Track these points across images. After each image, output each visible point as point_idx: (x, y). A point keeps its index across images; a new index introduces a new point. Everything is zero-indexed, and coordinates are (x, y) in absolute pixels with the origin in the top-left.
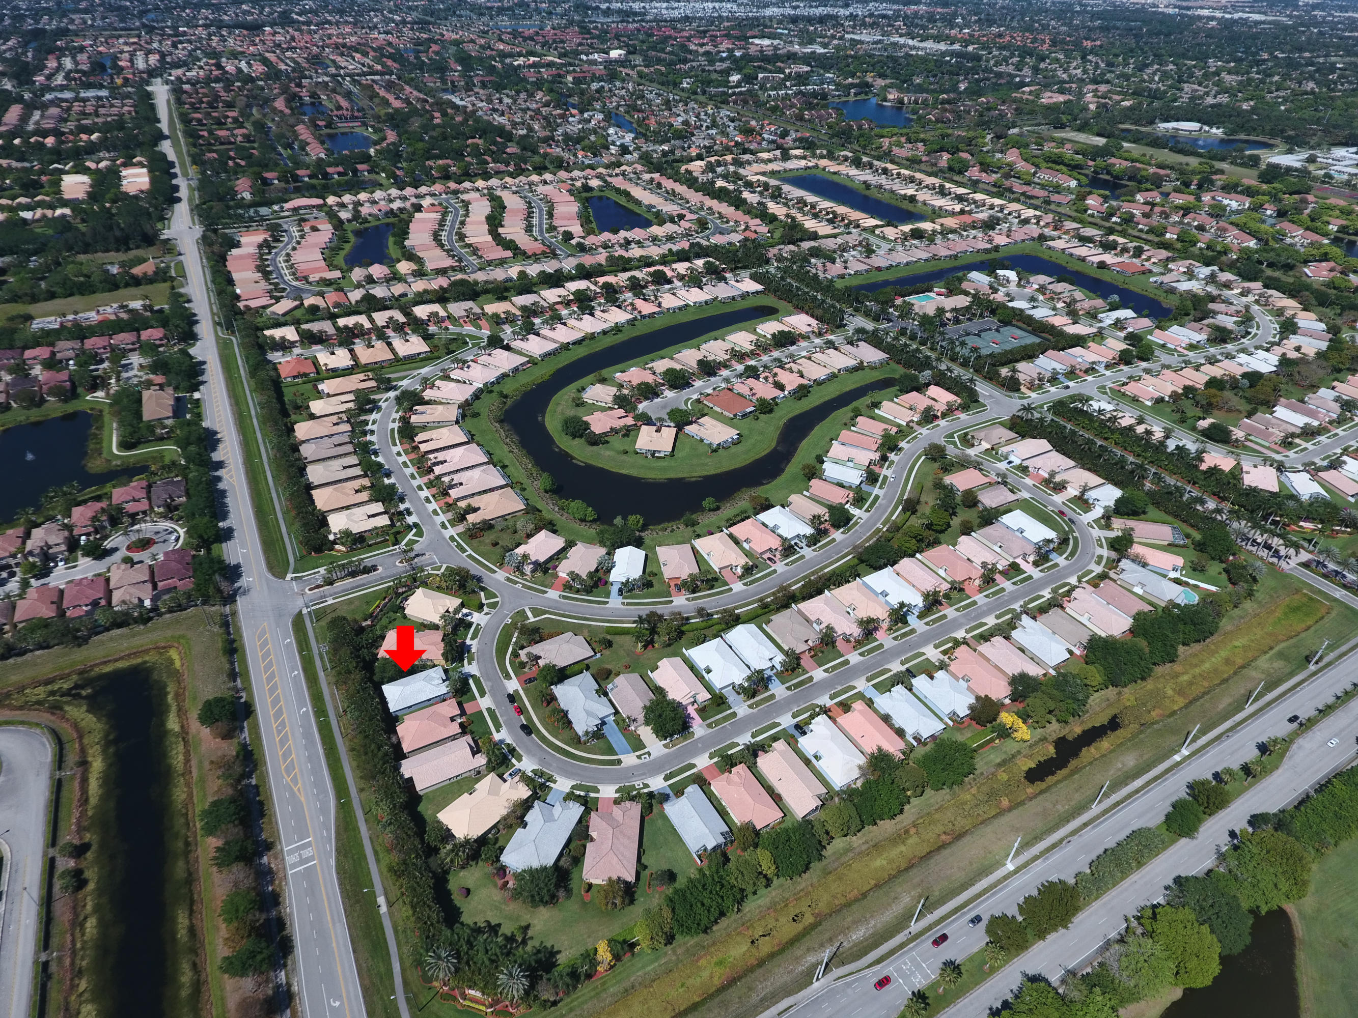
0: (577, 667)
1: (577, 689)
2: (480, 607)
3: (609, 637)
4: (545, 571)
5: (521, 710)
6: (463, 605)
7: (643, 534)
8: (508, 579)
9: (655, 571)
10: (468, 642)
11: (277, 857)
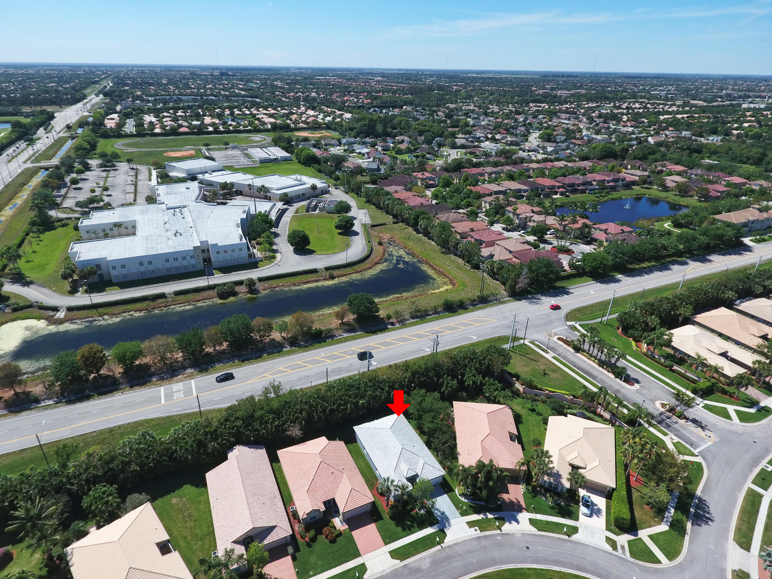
6: (609, 494)
10: (524, 517)
11: (189, 377)
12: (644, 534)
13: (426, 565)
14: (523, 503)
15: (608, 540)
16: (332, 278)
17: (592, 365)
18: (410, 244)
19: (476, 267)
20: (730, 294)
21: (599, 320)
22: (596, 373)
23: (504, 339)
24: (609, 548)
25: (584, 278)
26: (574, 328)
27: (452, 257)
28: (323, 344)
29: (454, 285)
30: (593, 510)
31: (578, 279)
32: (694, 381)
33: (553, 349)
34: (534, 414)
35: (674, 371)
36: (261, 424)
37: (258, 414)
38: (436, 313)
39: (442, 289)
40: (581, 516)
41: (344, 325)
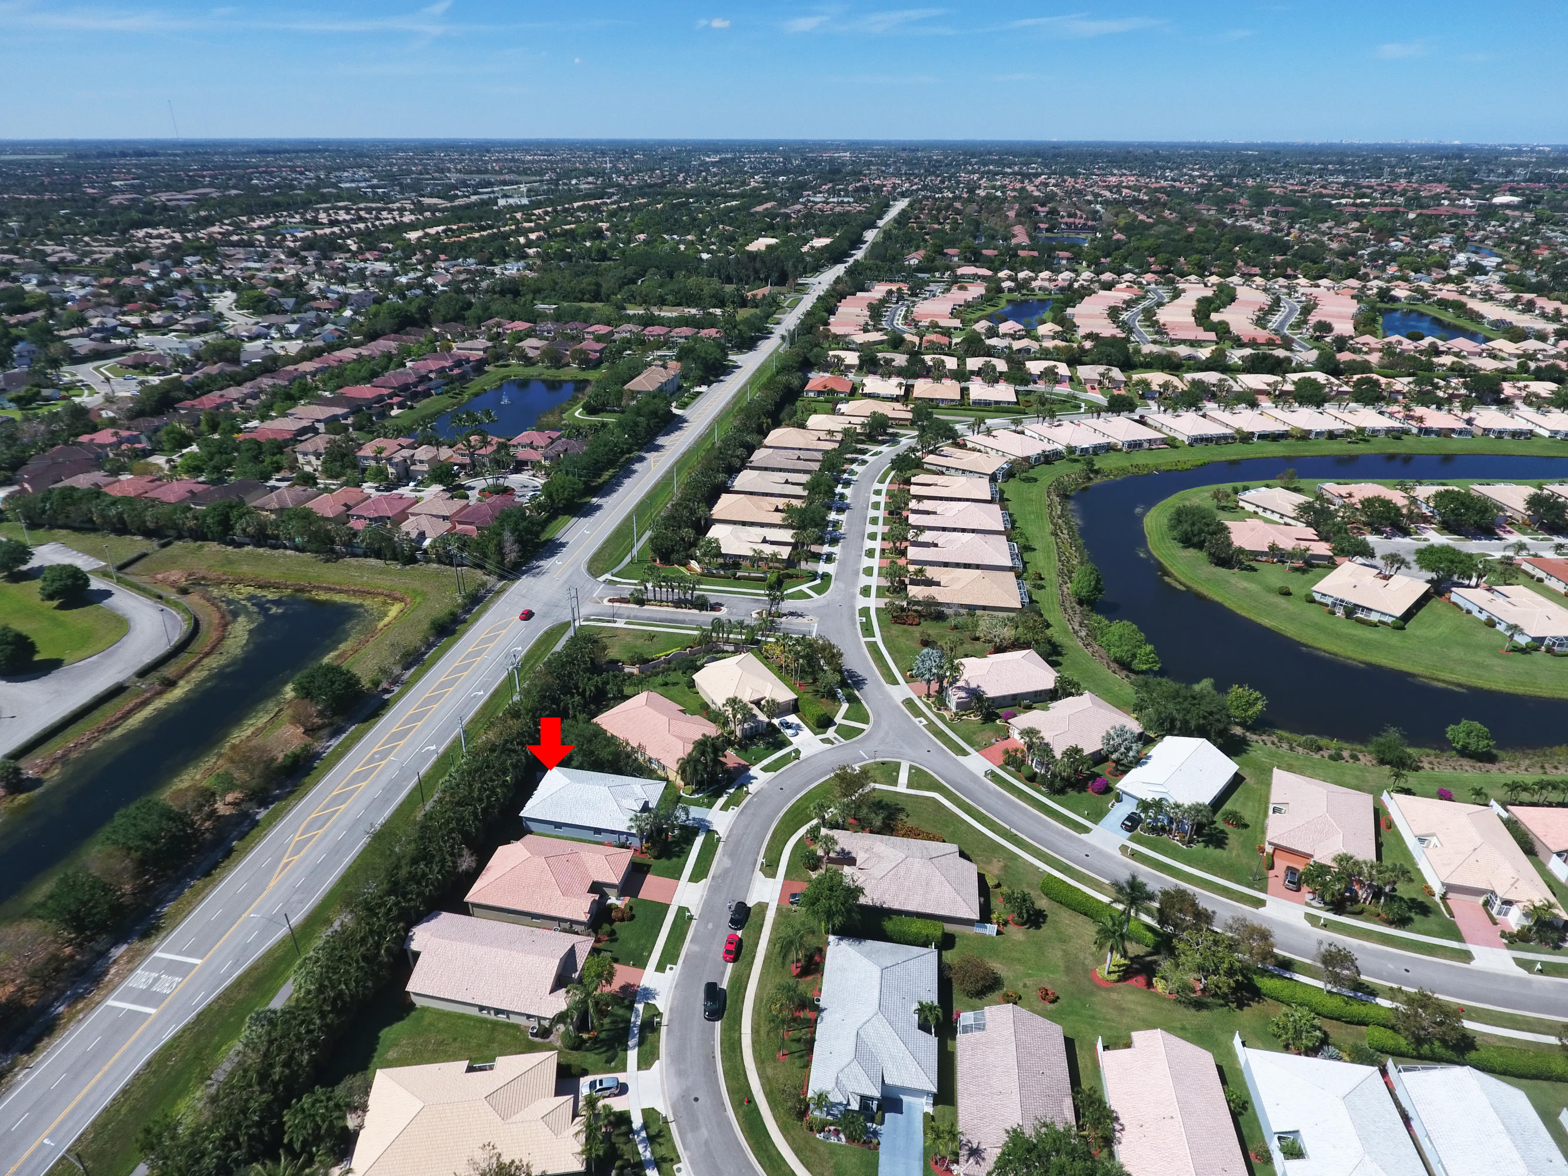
0: (917, 927)
1: (876, 972)
2: (823, 723)
3: (1042, 903)
4: (989, 717)
5: (736, 952)
6: (794, 707)
7: (1250, 736)
8: (909, 703)
9: (1248, 816)
10: (755, 771)
11: (134, 960)
12: (838, 719)
13: (727, 863)
14: (743, 762)
15: (823, 741)
16: (170, 684)
17: (668, 611)
18: (245, 569)
19: (411, 560)
20: (716, 480)
21: (628, 559)
22: (681, 617)
24: (829, 746)
25: (560, 518)
26: (612, 582)
27: (355, 561)
28: (314, 773)
29: (402, 600)
30: (795, 728)
31: (554, 523)
32: (762, 579)
33: (617, 615)
34: (671, 687)
35: (739, 578)
36: (419, 883)
37: (404, 872)
38: (430, 646)
39: (392, 614)
40: (792, 739)
41: (311, 731)
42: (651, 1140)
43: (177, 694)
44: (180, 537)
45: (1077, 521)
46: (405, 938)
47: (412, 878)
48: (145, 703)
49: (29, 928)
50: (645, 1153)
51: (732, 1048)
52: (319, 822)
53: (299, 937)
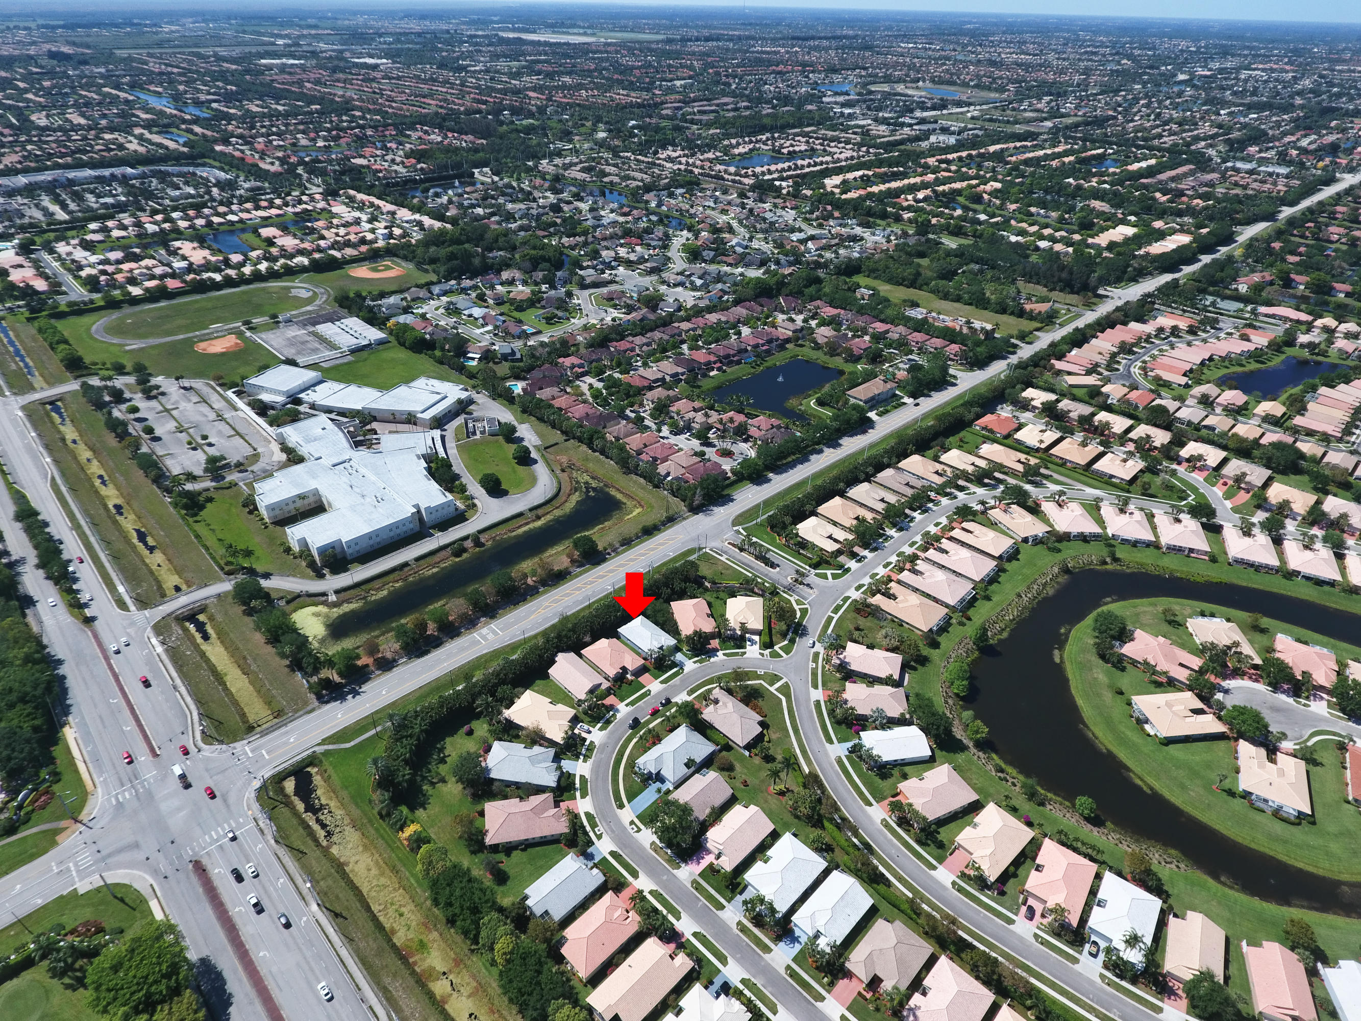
0: (717, 736)
2: (768, 646)
3: (778, 756)
5: (655, 713)
6: (760, 633)
8: (817, 655)
9: (907, 773)
10: (720, 653)
11: (486, 624)
12: (776, 648)
13: (678, 682)
14: (719, 647)
15: (760, 653)
16: (539, 518)
17: (750, 560)
18: (591, 465)
19: (656, 486)
20: (842, 485)
21: (756, 521)
22: (752, 565)
23: (691, 552)
24: (761, 657)
25: (744, 483)
26: (738, 532)
27: (634, 477)
29: (642, 507)
30: (753, 642)
31: (739, 485)
32: (810, 559)
33: (725, 553)
35: (800, 554)
36: (568, 638)
38: (638, 537)
39: (634, 514)
40: (748, 646)
41: (573, 561)
42: (587, 750)
43: (539, 523)
44: (574, 438)
45: (1050, 591)
46: (556, 655)
47: (566, 636)
48: (527, 524)
49: (462, 601)
50: (584, 751)
51: (629, 740)
52: (579, 589)
53: (525, 641)
